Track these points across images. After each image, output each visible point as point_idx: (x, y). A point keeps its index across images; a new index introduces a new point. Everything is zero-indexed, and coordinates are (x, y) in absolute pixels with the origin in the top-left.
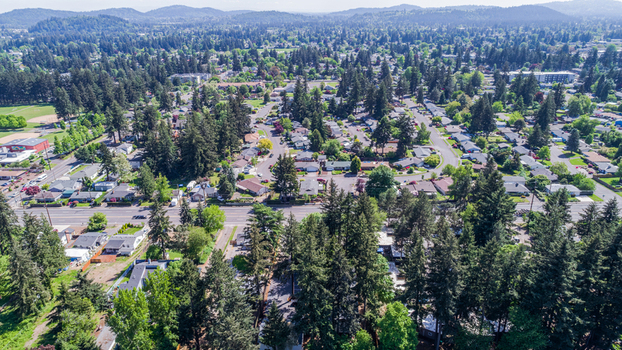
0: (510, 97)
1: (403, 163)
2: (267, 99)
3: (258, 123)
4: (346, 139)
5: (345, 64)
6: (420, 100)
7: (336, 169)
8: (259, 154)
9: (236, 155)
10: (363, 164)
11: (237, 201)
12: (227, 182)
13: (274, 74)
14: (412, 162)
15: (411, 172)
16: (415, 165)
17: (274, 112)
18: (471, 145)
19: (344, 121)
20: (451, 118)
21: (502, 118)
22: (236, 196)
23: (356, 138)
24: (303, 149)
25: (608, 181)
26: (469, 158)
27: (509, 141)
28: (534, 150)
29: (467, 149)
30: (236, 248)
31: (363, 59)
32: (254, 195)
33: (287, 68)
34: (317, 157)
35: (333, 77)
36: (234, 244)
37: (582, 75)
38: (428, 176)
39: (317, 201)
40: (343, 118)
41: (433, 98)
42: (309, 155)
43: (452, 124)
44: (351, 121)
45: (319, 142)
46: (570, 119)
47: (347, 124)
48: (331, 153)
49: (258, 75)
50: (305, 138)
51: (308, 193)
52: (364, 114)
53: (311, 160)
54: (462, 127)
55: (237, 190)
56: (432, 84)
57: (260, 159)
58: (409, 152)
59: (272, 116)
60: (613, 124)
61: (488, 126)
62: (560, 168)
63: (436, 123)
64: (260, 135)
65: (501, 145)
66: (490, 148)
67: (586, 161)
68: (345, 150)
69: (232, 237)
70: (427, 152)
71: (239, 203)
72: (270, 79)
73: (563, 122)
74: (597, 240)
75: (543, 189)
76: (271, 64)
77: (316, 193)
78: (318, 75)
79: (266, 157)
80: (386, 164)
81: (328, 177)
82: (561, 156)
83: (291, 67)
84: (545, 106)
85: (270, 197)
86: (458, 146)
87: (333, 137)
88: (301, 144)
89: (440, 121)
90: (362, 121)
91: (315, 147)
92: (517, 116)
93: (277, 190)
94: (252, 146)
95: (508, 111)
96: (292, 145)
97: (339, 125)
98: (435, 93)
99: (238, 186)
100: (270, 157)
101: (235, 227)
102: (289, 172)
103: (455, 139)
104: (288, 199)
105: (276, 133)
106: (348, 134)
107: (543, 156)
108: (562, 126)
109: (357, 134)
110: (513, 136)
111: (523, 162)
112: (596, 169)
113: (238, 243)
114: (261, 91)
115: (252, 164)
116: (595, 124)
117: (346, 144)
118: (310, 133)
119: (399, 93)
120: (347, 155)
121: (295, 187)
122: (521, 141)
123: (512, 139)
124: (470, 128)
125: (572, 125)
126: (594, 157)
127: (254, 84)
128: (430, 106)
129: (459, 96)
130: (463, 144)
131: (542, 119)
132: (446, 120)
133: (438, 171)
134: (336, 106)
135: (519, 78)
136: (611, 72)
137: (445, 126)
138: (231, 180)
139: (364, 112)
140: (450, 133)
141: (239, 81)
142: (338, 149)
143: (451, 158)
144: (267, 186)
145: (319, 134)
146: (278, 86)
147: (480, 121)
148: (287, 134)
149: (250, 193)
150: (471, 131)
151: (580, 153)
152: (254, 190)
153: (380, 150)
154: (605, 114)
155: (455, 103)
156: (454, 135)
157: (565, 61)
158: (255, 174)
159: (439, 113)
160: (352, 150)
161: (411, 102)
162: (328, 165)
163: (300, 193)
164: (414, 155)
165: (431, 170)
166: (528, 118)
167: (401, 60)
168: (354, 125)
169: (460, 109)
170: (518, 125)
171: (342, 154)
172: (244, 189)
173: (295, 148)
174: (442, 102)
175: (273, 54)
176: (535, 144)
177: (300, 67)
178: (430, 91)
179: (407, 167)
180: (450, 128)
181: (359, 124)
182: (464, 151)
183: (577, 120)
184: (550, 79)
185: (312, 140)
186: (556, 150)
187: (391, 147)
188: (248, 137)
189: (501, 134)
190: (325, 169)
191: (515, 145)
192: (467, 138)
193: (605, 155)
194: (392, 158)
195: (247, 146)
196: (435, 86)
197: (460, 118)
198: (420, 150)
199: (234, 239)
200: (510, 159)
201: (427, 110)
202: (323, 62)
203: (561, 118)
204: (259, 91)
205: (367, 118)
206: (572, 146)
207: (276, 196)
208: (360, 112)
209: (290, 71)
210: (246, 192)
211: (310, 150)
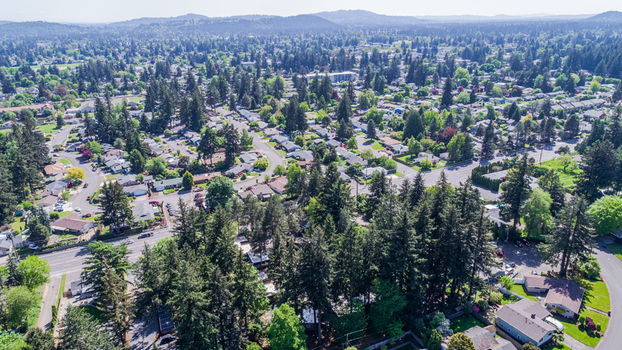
0: (312, 97)
1: (234, 170)
2: (60, 123)
3: (56, 151)
4: (169, 155)
5: (144, 77)
6: (232, 107)
7: (167, 188)
8: (70, 186)
9: (39, 192)
10: (196, 178)
11: (58, 245)
12: (39, 225)
13: (61, 93)
14: (243, 168)
15: (244, 178)
16: (246, 171)
17: (74, 136)
18: (291, 145)
19: (160, 137)
20: (266, 121)
21: (311, 116)
22: (53, 240)
23: (179, 153)
24: (123, 172)
25: (403, 159)
26: (292, 157)
27: (321, 137)
28: (343, 141)
29: (288, 149)
30: (74, 299)
31: (163, 70)
32: (78, 233)
33: (76, 85)
34: (142, 179)
35: (134, 91)
36: (69, 295)
37: (361, 74)
38: (262, 179)
39: (156, 225)
40: (158, 134)
41: (245, 104)
42: (132, 178)
43: (269, 127)
44: (167, 136)
45: (140, 162)
46: (362, 112)
47: (164, 140)
48: (156, 172)
49: (40, 96)
50: (123, 161)
51: (143, 219)
52: (181, 128)
53: (135, 183)
54: (279, 129)
55: (54, 233)
56: (241, 91)
57: (72, 191)
58: (237, 159)
59: (73, 141)
60: (393, 112)
61: (303, 126)
62: (368, 154)
63: (254, 127)
64: (64, 165)
65: (317, 141)
66: (308, 145)
67: (384, 145)
68: (172, 166)
69: (63, 288)
70: (254, 157)
71: (59, 247)
72: (58, 100)
73: (358, 115)
75: (361, 175)
76: (53, 82)
77: (152, 217)
78: (116, 90)
79: (80, 189)
80: (218, 174)
81: (160, 197)
82: (365, 144)
83: (81, 84)
84: (344, 103)
85: (98, 232)
86: (279, 147)
87: (154, 156)
88: (119, 168)
89: (257, 126)
90: (180, 135)
91: (137, 168)
92: (322, 114)
93: (106, 223)
94: (57, 178)
95: (313, 110)
96: (107, 170)
97: (156, 141)
98: (246, 99)
99: (54, 227)
100: (85, 187)
101: (64, 277)
102: (119, 200)
103: (275, 140)
104: (122, 229)
105: (84, 159)
106: (170, 150)
107: (352, 146)
108: (359, 118)
109: (179, 148)
110: (324, 132)
111: (338, 154)
112: (393, 151)
113: (74, 293)
114: (50, 114)
115: (64, 198)
116: (382, 113)
117: (171, 161)
118: (126, 154)
119: (211, 102)
120: (175, 171)
121: (128, 214)
122: (332, 136)
123: (323, 134)
124: (286, 129)
125: (365, 116)
126: (389, 141)
127: (40, 106)
128: (243, 112)
129: (269, 101)
130: (284, 144)
131: (343, 114)
132: (262, 124)
133: (269, 172)
134: (149, 122)
135: (316, 78)
136: (382, 70)
137: (263, 130)
138: (44, 221)
139: (181, 125)
140: (269, 136)
141: (16, 105)
142: (163, 167)
143: (276, 160)
144: (91, 220)
145: (139, 153)
146: (70, 106)
147: (293, 122)
148: (99, 159)
149: (71, 232)
150: (288, 131)
151: (377, 139)
152: (76, 228)
153: (208, 162)
154: (386, 105)
155: (267, 107)
156: (274, 137)
157: (348, 64)
158: (71, 209)
159: (255, 118)
160: (179, 166)
161: (224, 110)
162: (157, 185)
163: (135, 221)
164: (243, 161)
165: (262, 173)
166: (331, 114)
167: (202, 69)
168: (173, 139)
169: (273, 112)
170: (325, 122)
171: (170, 172)
172: (63, 229)
173: (112, 171)
174: (253, 107)
175: (54, 71)
176: (343, 136)
177: (93, 84)
178: (240, 98)
179: (239, 174)
180: (268, 131)
181: (178, 138)
182: (286, 151)
183: (369, 111)
184: (338, 79)
185: (133, 161)
186: (360, 138)
187: (219, 157)
188: (48, 169)
189: (313, 131)
190: (154, 190)
191: (327, 139)
192: (286, 138)
193: (395, 138)
194: (223, 167)
195: (51, 178)
196: (247, 95)
197: (275, 121)
198: (245, 155)
199: (66, 290)
200: (327, 152)
201: (241, 116)
202: (118, 76)
203: (355, 112)
204: (46, 114)
205: (185, 130)
206: (371, 134)
207: (105, 230)
208: (174, 125)
209: (81, 89)
210: (65, 233)
211: (132, 172)
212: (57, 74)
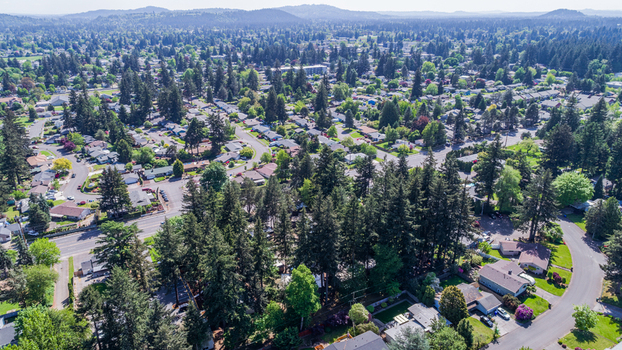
0: (287, 89)
1: (224, 157)
2: (32, 116)
3: (35, 143)
4: (153, 145)
5: (113, 70)
6: (209, 100)
7: (157, 176)
8: (57, 176)
9: (26, 183)
10: (186, 166)
11: (59, 230)
12: (39, 211)
13: (26, 85)
14: (230, 156)
15: (232, 166)
16: (233, 159)
17: (50, 128)
18: (273, 134)
19: (141, 128)
20: (245, 113)
21: (289, 107)
22: (52, 226)
23: (163, 143)
24: (110, 162)
25: (381, 146)
26: (276, 145)
27: (300, 126)
28: (323, 130)
29: (271, 138)
30: (86, 278)
31: (131, 63)
32: (76, 219)
33: (43, 78)
34: (131, 168)
35: (104, 84)
36: (80, 274)
37: (332, 68)
38: (250, 166)
39: (154, 210)
40: (138, 125)
41: (222, 97)
42: (120, 167)
43: (249, 118)
44: (147, 127)
45: (128, 152)
46: (338, 103)
47: (144, 131)
48: (144, 161)
49: (5, 89)
50: (107, 152)
51: (140, 205)
52: (160, 119)
53: (125, 172)
54: (259, 120)
55: (53, 220)
56: (217, 83)
57: (60, 182)
58: (222, 148)
59: (50, 134)
60: (367, 103)
61: (283, 117)
62: (349, 141)
63: (234, 118)
64: (46, 157)
65: (298, 130)
66: (290, 134)
67: (362, 134)
68: (158, 156)
69: (71, 269)
70: (239, 146)
71: (60, 233)
72: (25, 93)
73: (334, 106)
74: (417, 180)
75: (344, 160)
76: (16, 75)
77: (149, 203)
78: (85, 83)
79: (68, 179)
80: (206, 162)
81: (152, 185)
82: (343, 133)
83: (47, 77)
84: (321, 94)
85: (96, 218)
86: (262, 136)
87: (138, 146)
88: (105, 158)
89: (236, 117)
90: (160, 126)
92: (300, 105)
93: (103, 209)
94: (43, 169)
95: (289, 101)
96: (92, 160)
97: (138, 132)
98: (222, 91)
99: (52, 214)
100: (73, 177)
101: (70, 259)
103: (257, 131)
104: (121, 215)
105: (66, 151)
106: (153, 140)
107: (332, 134)
108: (335, 109)
109: (162, 139)
110: (303, 122)
111: (320, 142)
112: (371, 138)
113: (85, 272)
114: (20, 107)
115: (54, 188)
116: (358, 104)
117: (157, 151)
118: (110, 146)
119: (187, 94)
120: (163, 160)
121: (125, 200)
122: (311, 125)
123: (303, 124)
124: (265, 120)
125: (341, 107)
126: (367, 130)
127: (7, 99)
128: (220, 104)
129: (247, 93)
130: (266, 134)
131: (320, 104)
132: (242, 116)
133: (256, 159)
134: (128, 114)
135: (290, 72)
136: (352, 63)
137: (243, 121)
139: (161, 116)
140: (250, 126)
142: (151, 156)
143: (260, 149)
144: (88, 206)
145: (126, 143)
146: (39, 99)
147: (273, 112)
148: (83, 150)
149: (69, 219)
150: (268, 122)
151: (355, 128)
152: (73, 215)
153: (195, 151)
154: (359, 97)
155: (246, 99)
156: (255, 128)
157: (318, 58)
158: (63, 198)
159: (233, 110)
160: (166, 155)
161: (200, 103)
162: (147, 173)
163: (133, 206)
164: (228, 150)
165: (249, 161)
166: (308, 105)
167: (172, 63)
168: (153, 131)
169: (252, 103)
170: (304, 112)
171: (158, 161)
172: (61, 216)
173: (98, 162)
174: (230, 99)
175: (16, 64)
176: (323, 124)
177: (60, 77)
178: (216, 91)
179: (227, 162)
180: (249, 122)
181: (159, 129)
182: (269, 140)
183: (344, 102)
184: (311, 72)
185: (120, 151)
186: (339, 128)
187: (205, 146)
188: (31, 161)
189: (292, 121)
190: (145, 178)
191: (307, 129)
192: (268, 128)
193: (372, 127)
194: (211, 155)
195: (36, 169)
196: (222, 88)
197: (255, 112)
198: (230, 145)
199: (76, 270)
200: (309, 141)
201: (219, 108)
202: (85, 69)
203: (330, 103)
204: (16, 107)
205: (165, 122)
206: (349, 124)
207: (103, 216)
208: (154, 117)
209: (47, 84)
210: (63, 219)
211: (120, 162)
212: (18, 67)
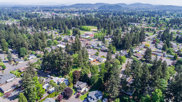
2: (155, 33)
3: (149, 39)
7: (168, 57)
8: (144, 48)
9: (137, 47)
10: (179, 58)
11: (132, 58)
12: (130, 52)
13: (161, 26)
17: (156, 37)
19: (180, 44)
24: (160, 49)
32: (138, 57)
33: (167, 24)
34: (163, 52)
42: (160, 51)
45: (165, 48)
48: (169, 52)
49: (155, 25)
50: (161, 46)
53: (161, 53)
55: (133, 55)
59: (154, 38)
64: (148, 43)
72: (159, 27)
76: (162, 23)
78: (178, 28)
85: (142, 59)
88: (159, 48)
94: (143, 45)
97: (177, 44)
99: (134, 54)
102: (149, 53)
104: (147, 61)
105: (153, 43)
115: (141, 50)
120: (175, 54)
121: (150, 58)
127: (153, 28)
134: (179, 38)
138: (132, 52)
141: (148, 26)
142: (172, 51)
144: (143, 56)
145: (166, 45)
146: (161, 30)
148: (156, 44)
149: (137, 57)
152: (138, 56)
158: (141, 52)
162: (166, 55)
163: (151, 60)
171: (173, 53)
172: (135, 55)
173: (157, 48)
177: (172, 25)
185: (163, 47)
188: (143, 43)
190: (164, 56)
195: (142, 45)
204: (153, 30)
207: (144, 59)
210: (136, 56)
211: (162, 50)
212: (164, 21)
